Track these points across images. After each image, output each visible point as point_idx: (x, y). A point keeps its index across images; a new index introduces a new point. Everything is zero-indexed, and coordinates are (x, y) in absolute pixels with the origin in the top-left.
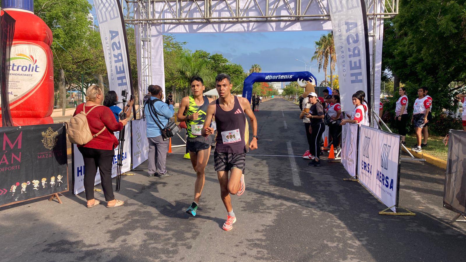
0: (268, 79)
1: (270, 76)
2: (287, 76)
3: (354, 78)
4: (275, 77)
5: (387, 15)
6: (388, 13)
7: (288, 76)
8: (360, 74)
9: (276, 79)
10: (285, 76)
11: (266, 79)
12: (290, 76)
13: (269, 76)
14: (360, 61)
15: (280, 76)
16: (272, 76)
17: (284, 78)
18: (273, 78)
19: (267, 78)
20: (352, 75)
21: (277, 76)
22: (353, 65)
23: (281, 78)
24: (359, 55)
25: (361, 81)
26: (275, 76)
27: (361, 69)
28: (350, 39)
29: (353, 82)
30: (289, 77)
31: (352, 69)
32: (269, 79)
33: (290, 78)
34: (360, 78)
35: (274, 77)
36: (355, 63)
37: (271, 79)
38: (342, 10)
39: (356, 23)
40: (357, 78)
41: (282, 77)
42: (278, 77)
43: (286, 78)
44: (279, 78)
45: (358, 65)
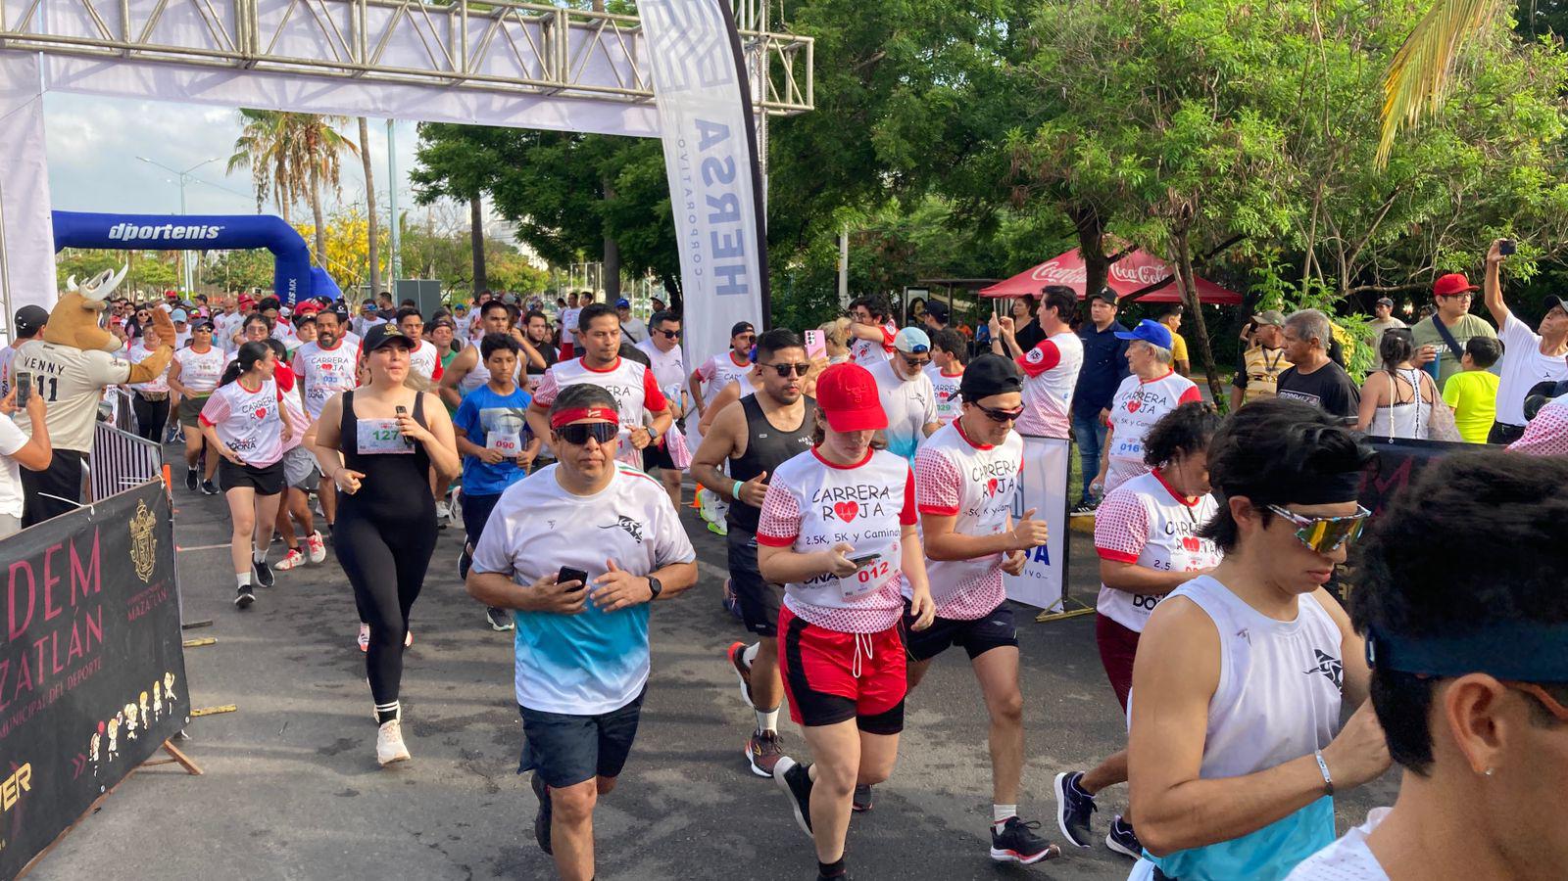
0: (119, 236)
1: (129, 229)
2: (197, 228)
3: (724, 280)
4: (153, 232)
5: (778, 108)
6: (779, 104)
7: (203, 231)
8: (743, 269)
9: (155, 237)
10: (190, 228)
11: (112, 235)
12: (211, 230)
13: (122, 226)
14: (739, 233)
15: (169, 227)
16: (136, 229)
17: (188, 237)
18: (141, 236)
19: (117, 232)
20: (719, 271)
21: (158, 229)
22: (722, 245)
23: (174, 236)
24: (736, 215)
25: (745, 289)
26: (150, 229)
27: (742, 254)
28: (711, 169)
29: (721, 290)
30: (207, 233)
31: (717, 253)
32: (125, 239)
33: (208, 236)
34: (740, 279)
35: (143, 229)
36: (727, 238)
37: (133, 236)
38: (688, 86)
39: (727, 127)
40: (732, 280)
41: (178, 232)
42: (162, 233)
43: (195, 237)
44: (166, 236)
45: (735, 244)
